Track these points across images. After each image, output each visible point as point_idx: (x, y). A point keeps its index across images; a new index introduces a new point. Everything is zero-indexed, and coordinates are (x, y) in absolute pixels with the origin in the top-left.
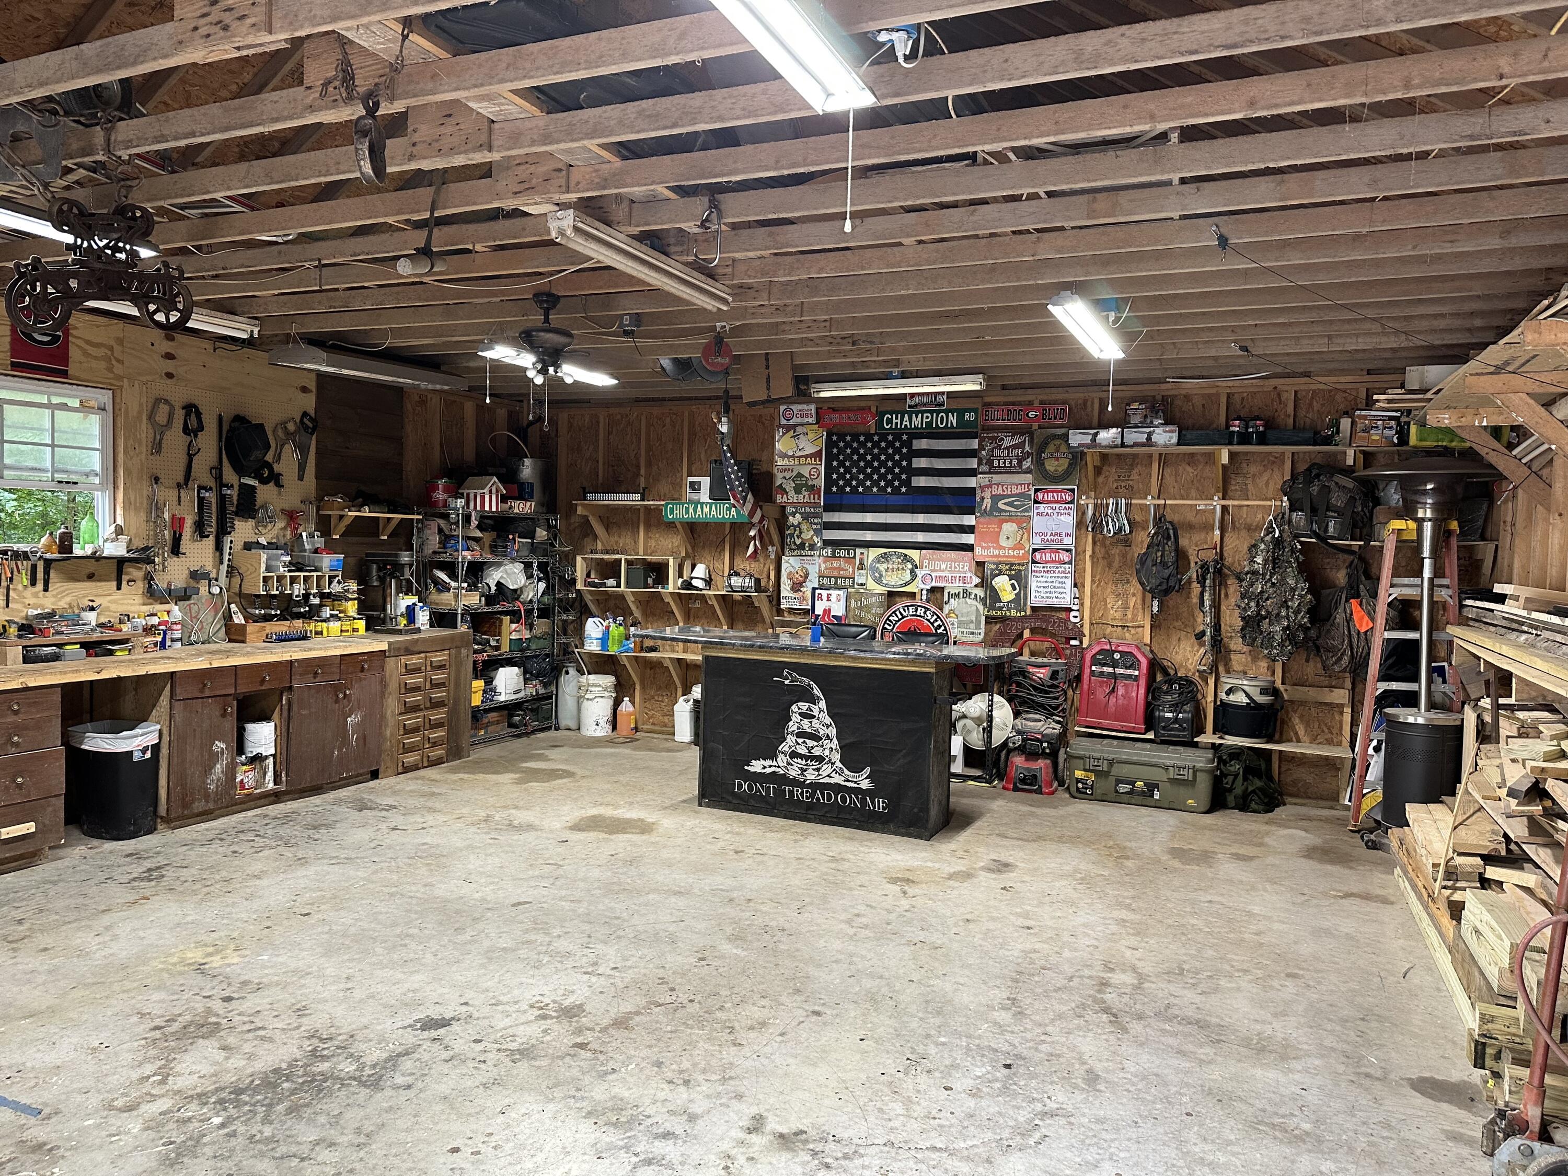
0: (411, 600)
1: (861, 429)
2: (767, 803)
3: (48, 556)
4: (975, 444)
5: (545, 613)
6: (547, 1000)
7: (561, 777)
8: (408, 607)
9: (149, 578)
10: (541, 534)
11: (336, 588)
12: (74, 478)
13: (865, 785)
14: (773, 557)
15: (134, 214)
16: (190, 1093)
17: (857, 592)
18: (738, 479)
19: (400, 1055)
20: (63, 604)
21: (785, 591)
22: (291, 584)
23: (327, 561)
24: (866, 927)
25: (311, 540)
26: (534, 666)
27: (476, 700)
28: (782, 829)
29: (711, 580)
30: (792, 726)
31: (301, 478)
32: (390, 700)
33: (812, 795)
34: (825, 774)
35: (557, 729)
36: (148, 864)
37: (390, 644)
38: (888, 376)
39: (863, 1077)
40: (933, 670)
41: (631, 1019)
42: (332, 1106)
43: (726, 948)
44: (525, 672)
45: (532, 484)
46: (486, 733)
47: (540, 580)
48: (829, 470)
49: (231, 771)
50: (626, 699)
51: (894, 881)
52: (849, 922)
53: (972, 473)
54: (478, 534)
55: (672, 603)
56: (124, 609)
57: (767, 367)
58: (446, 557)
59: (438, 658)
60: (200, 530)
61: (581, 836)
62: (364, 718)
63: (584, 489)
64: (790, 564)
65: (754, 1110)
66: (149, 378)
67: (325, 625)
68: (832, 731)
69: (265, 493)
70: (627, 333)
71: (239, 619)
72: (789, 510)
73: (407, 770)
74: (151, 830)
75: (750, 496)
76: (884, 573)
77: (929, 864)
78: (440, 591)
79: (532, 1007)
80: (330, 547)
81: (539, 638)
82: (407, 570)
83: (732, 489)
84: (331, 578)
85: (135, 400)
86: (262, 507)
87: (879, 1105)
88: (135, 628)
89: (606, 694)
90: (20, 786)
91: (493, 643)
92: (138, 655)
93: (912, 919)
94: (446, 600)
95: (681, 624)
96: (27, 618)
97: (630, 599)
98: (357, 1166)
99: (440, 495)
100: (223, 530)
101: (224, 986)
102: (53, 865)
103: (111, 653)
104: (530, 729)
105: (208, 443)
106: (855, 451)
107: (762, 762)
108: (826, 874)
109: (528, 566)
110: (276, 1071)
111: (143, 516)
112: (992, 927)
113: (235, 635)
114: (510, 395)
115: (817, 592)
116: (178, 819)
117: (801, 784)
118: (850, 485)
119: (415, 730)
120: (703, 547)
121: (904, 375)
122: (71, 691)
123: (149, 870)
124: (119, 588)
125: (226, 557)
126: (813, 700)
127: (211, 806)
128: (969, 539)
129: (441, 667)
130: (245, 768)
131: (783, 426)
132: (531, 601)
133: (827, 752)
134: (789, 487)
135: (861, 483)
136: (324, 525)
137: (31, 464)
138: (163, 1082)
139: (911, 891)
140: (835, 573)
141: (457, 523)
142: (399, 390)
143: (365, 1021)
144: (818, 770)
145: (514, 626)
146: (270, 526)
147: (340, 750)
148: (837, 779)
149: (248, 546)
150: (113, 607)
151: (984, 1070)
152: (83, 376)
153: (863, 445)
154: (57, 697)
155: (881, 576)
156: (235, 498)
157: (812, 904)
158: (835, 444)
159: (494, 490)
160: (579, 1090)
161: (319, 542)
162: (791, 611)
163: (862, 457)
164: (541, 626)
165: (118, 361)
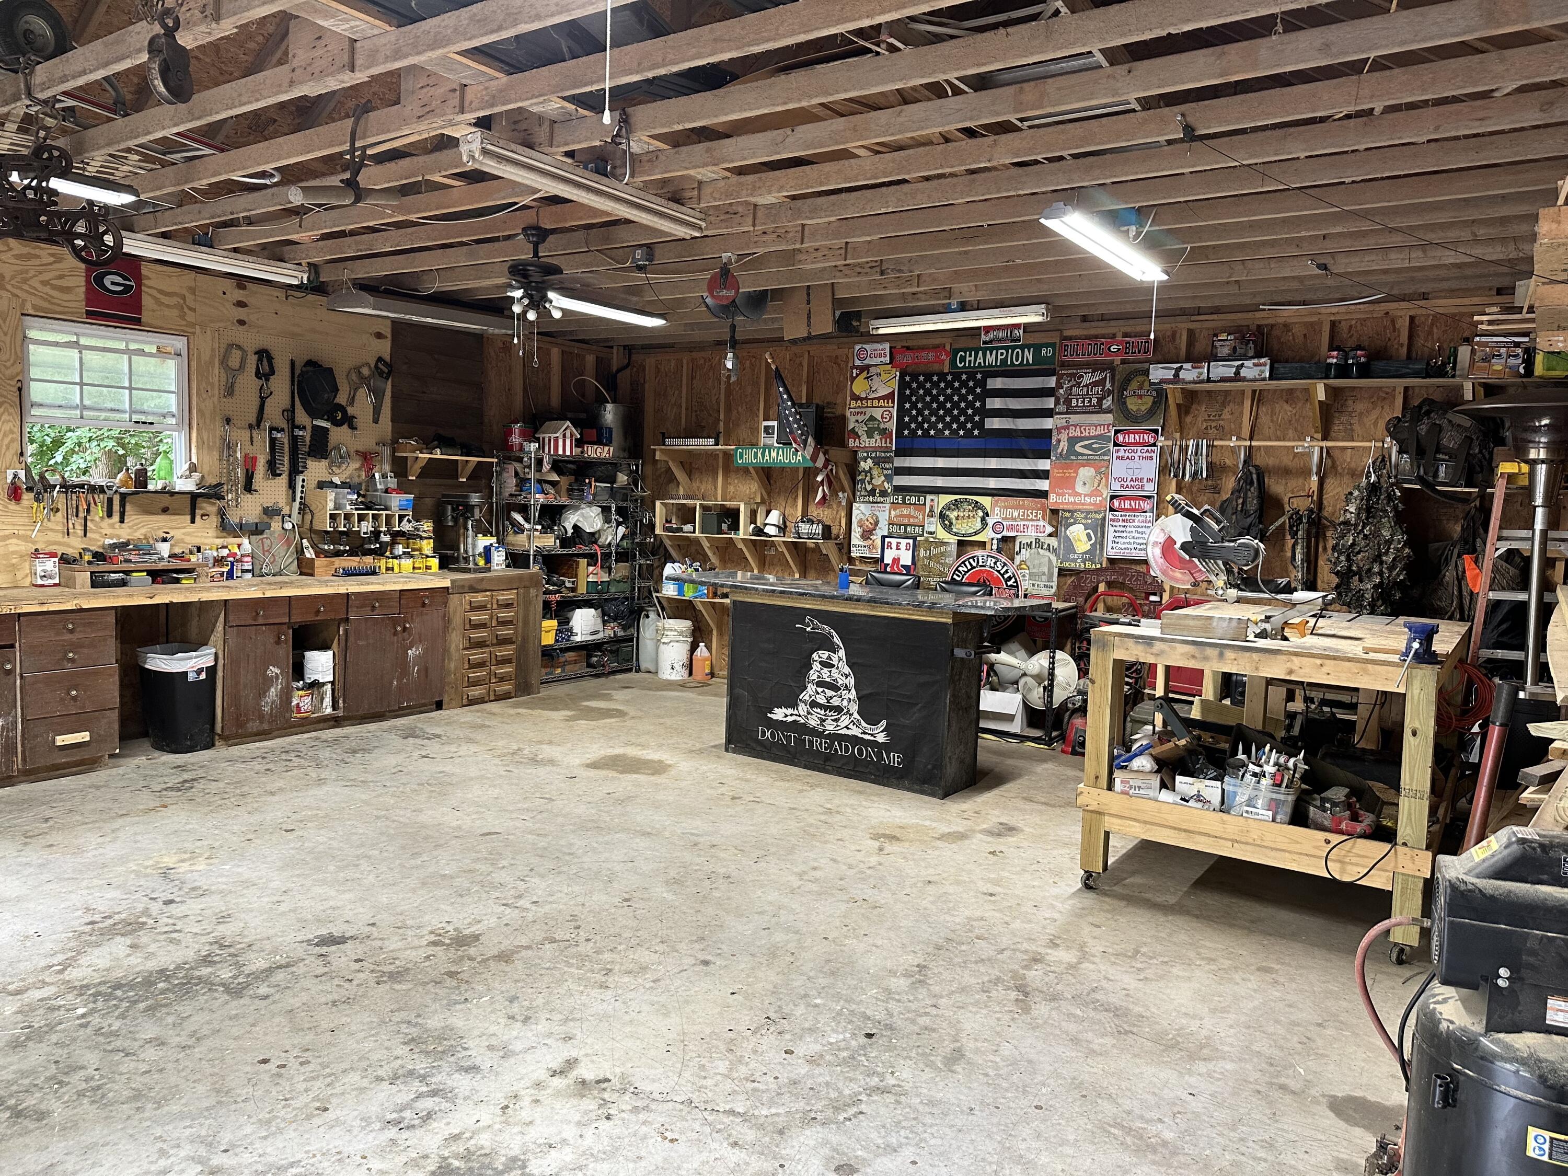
0: (491, 540)
1: (936, 367)
2: (789, 752)
3: (123, 490)
4: (1052, 382)
5: (623, 556)
6: (450, 928)
7: (611, 717)
8: (485, 547)
9: (222, 514)
10: (622, 479)
11: (406, 527)
12: (150, 419)
13: (881, 738)
14: (844, 503)
15: (51, 154)
16: (77, 983)
17: (927, 540)
18: (796, 421)
19: (280, 967)
20: (138, 534)
21: (856, 539)
22: (359, 521)
23: (397, 501)
24: (816, 880)
25: (383, 478)
26: (612, 608)
27: (548, 639)
28: (797, 779)
29: (786, 526)
30: (813, 674)
31: (376, 421)
32: (454, 635)
33: (830, 746)
34: (843, 725)
35: (638, 671)
36: (186, 776)
37: (453, 581)
38: (948, 309)
39: (708, 1031)
40: (950, 621)
41: (517, 952)
42: (186, 1008)
43: (660, 891)
44: (604, 614)
45: (610, 430)
46: (563, 671)
47: (619, 524)
48: (902, 412)
49: (286, 695)
50: (702, 644)
51: (876, 837)
52: (801, 875)
53: (1048, 413)
54: (555, 477)
55: (745, 550)
56: (197, 541)
57: (808, 303)
58: (520, 500)
59: (503, 597)
60: (273, 469)
61: (593, 773)
62: (426, 651)
63: (663, 434)
64: (860, 510)
65: (574, 1054)
66: (222, 325)
67: (396, 561)
68: (851, 681)
69: (338, 435)
70: (640, 268)
71: (309, 554)
72: (861, 454)
73: (472, 702)
74: (210, 745)
75: (810, 440)
76: (954, 521)
77: (927, 823)
78: (516, 533)
79: (432, 933)
80: (401, 489)
81: (619, 582)
82: (477, 511)
83: (791, 432)
84: (401, 518)
85: (207, 344)
86: (334, 448)
87: (704, 1061)
88: (206, 559)
89: (682, 638)
90: (74, 698)
91: (568, 585)
92: (204, 582)
93: (870, 876)
94: (520, 541)
95: (756, 571)
96: (103, 547)
97: (706, 545)
98: (170, 1066)
99: (516, 439)
100: (295, 470)
101: (175, 890)
102: (108, 772)
103: (177, 581)
104: (607, 670)
105: (281, 387)
106: (928, 392)
107: (784, 710)
108: (811, 825)
109: (606, 510)
110: (162, 972)
111: (216, 455)
112: (951, 891)
113: (305, 568)
115: (887, 540)
116: (237, 736)
117: (820, 735)
118: (922, 428)
119: (481, 665)
120: (779, 494)
121: (964, 307)
122: (125, 615)
123: (185, 781)
124: (193, 521)
125: (298, 495)
126: (833, 649)
127: (266, 726)
128: (1043, 485)
129: (507, 605)
130: (301, 693)
131: (857, 367)
132: (610, 544)
133: (845, 703)
134: (861, 430)
135: (933, 426)
136: (400, 468)
137: (109, 405)
138: (61, 972)
139: (888, 847)
140: (906, 521)
141: (529, 467)
142: (479, 337)
143: (271, 932)
144: (836, 720)
145: (591, 569)
146: (344, 466)
147: (400, 680)
148: (855, 731)
149: (321, 485)
150: (188, 539)
151: (841, 1037)
152: (155, 322)
153: (936, 385)
154: (111, 619)
155: (951, 524)
156: (308, 439)
157: (774, 854)
158: (908, 385)
159: (568, 435)
160: (419, 1016)
161: (392, 482)
162: (863, 559)
163: (935, 399)
164: (621, 570)
165: (190, 309)
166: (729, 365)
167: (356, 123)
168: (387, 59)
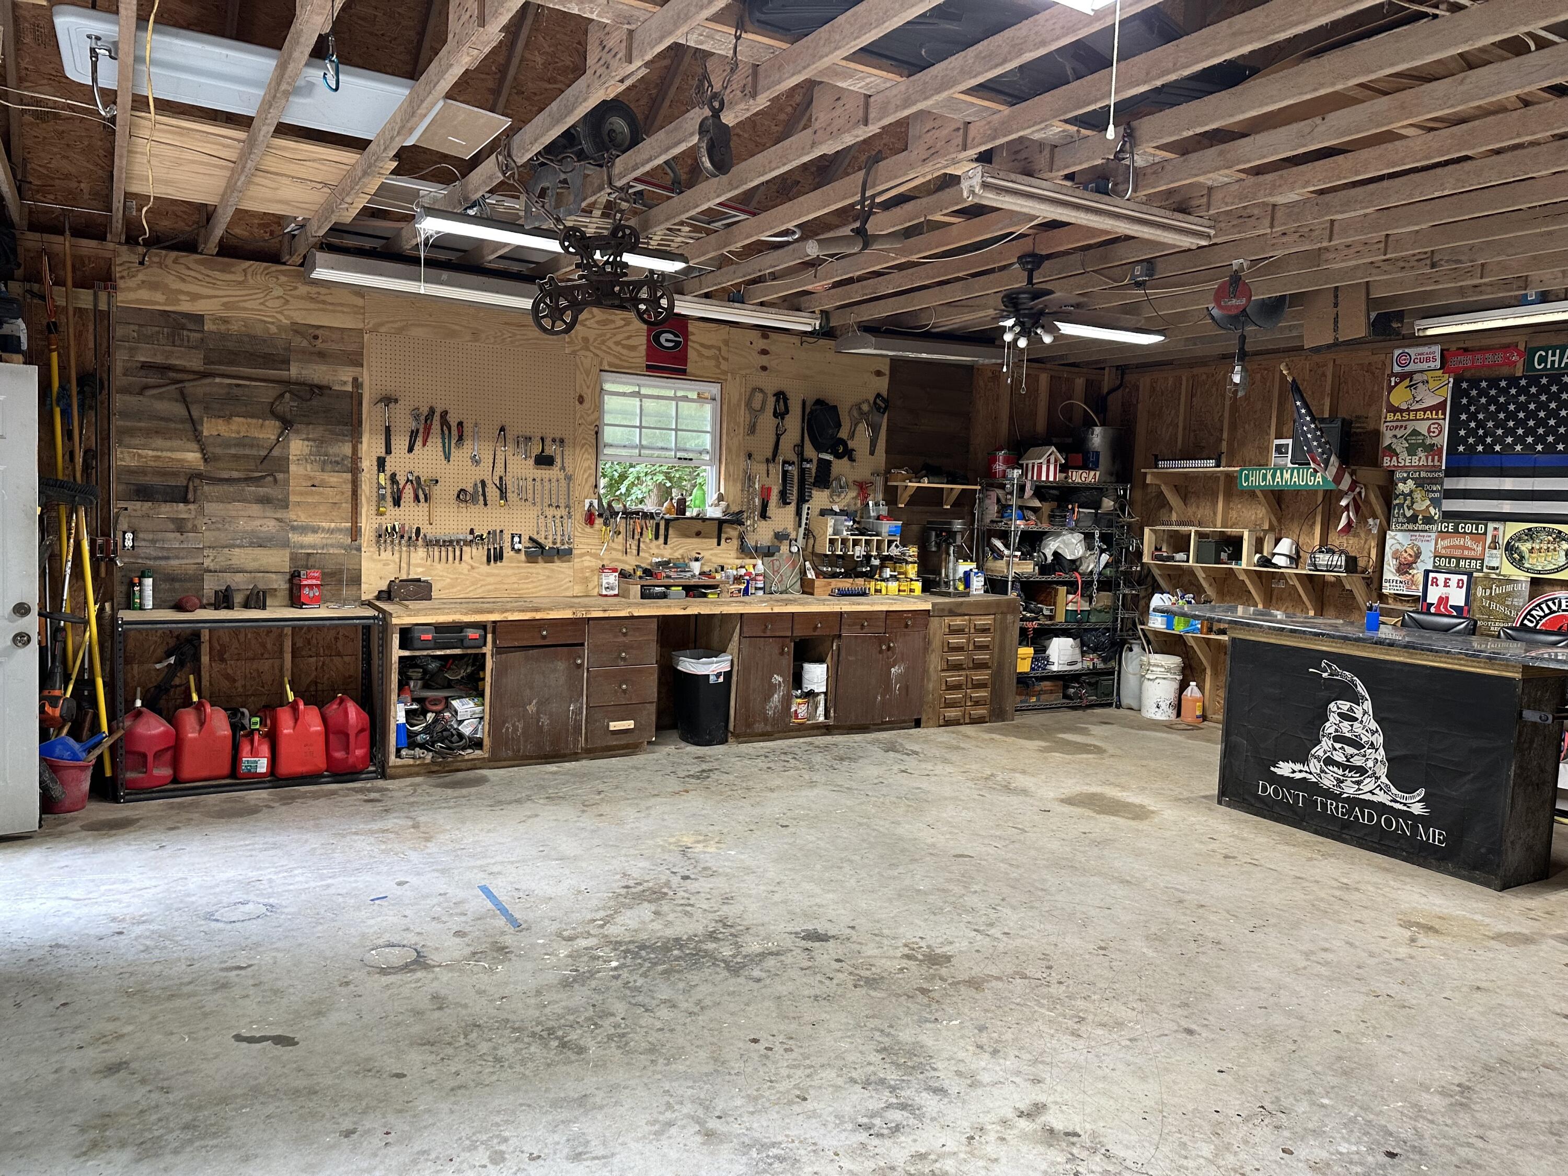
0: (970, 566)
1: (1505, 371)
2: (1295, 813)
3: (667, 516)
5: (1106, 585)
6: (923, 944)
7: (1089, 752)
8: (965, 573)
9: (741, 538)
10: (1108, 504)
11: (894, 551)
12: (690, 456)
13: (1417, 809)
14: (1375, 531)
16: (613, 939)
17: (1487, 577)
18: (1316, 438)
19: (771, 954)
20: (677, 555)
21: (1390, 572)
22: (854, 546)
23: (887, 527)
24: (1327, 963)
25: (876, 506)
26: (1092, 639)
27: (1024, 666)
28: (1306, 845)
29: (1299, 556)
30: (1329, 728)
31: (872, 453)
32: (933, 656)
33: (1350, 812)
34: (1366, 789)
35: (1119, 706)
36: (705, 766)
37: (934, 605)
38: (1522, 302)
40: (1518, 676)
41: (988, 981)
42: (694, 977)
43: (1139, 945)
44: (1083, 644)
45: (1097, 453)
46: (1038, 700)
47: (1102, 551)
48: (1455, 424)
49: (787, 701)
50: (1193, 684)
51: (1407, 924)
52: (1307, 955)
54: (1036, 503)
55: (1247, 582)
56: (721, 561)
57: (1336, 305)
58: (1001, 526)
59: (981, 621)
60: (784, 500)
61: (1067, 809)
62: (907, 669)
63: (1156, 456)
64: (1396, 540)
65: (1042, 1099)
66: (748, 371)
67: (884, 584)
68: (1379, 739)
69: (840, 467)
70: (1139, 285)
71: (811, 575)
72: (1398, 475)
73: (948, 723)
74: (724, 741)
75: (1333, 458)
76: (1527, 555)
77: (1478, 917)
78: (995, 559)
79: (906, 945)
80: (891, 516)
81: (1100, 611)
82: (959, 537)
83: (1310, 451)
84: (890, 543)
85: (736, 390)
86: (835, 479)
88: (728, 577)
89: (1169, 675)
90: (624, 691)
91: (1046, 612)
92: (725, 598)
93: (1398, 970)
94: (998, 567)
95: (1260, 606)
96: (651, 564)
97: (1201, 575)
98: (679, 1027)
99: (999, 467)
100: (802, 499)
101: (691, 867)
102: (646, 756)
103: (705, 595)
104: (1085, 703)
105: (793, 424)
106: (1493, 400)
107: (1291, 765)
108: (1322, 900)
109: (1088, 537)
110: (677, 940)
111: (739, 486)
113: (807, 588)
114: (1088, 364)
115: (1431, 575)
116: (745, 735)
117: (1337, 797)
118: (1484, 443)
119: (957, 687)
120: (1292, 519)
121: (1545, 298)
122: (665, 622)
123: (704, 771)
124: (719, 544)
125: (804, 521)
126: (1356, 699)
127: (769, 728)
129: (984, 630)
130: (799, 700)
131: (1396, 375)
132: (1091, 572)
133: (1370, 764)
134: (1400, 447)
135: (1499, 440)
136: (891, 496)
137: (660, 444)
138: (601, 926)
139: (1423, 939)
140: (1458, 553)
141: (1011, 493)
142: (969, 369)
143: (766, 919)
144: (1358, 783)
145: (1070, 597)
146: (843, 495)
147: (883, 696)
148: (1381, 797)
149: (823, 513)
150: (714, 559)
151: (1354, 1148)
152: (698, 372)
153: (1505, 391)
154: (654, 626)
155: (1522, 558)
156: (814, 471)
157: (1275, 925)
158: (1466, 393)
159: (1052, 460)
160: (891, 1026)
161: (884, 510)
162: (1398, 597)
163: (1502, 408)
164: (1103, 599)
165: (724, 359)
166: (1237, 379)
167: (867, 174)
168: (898, 108)
